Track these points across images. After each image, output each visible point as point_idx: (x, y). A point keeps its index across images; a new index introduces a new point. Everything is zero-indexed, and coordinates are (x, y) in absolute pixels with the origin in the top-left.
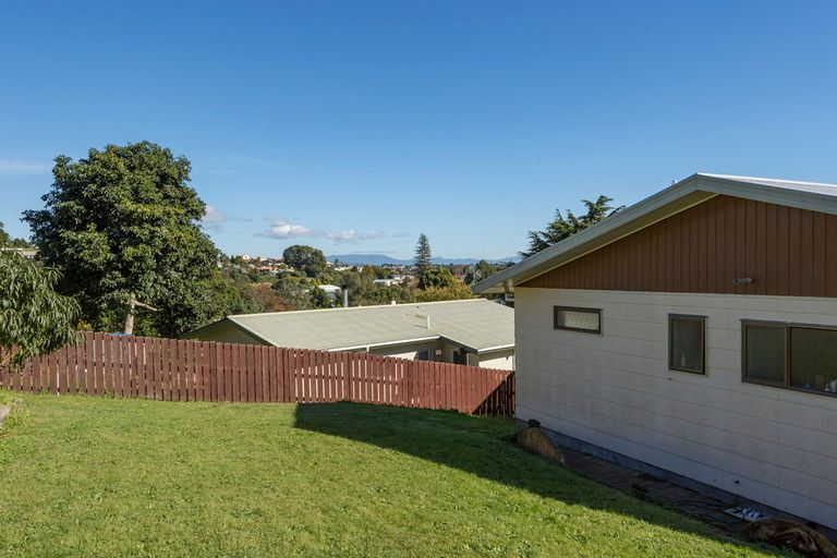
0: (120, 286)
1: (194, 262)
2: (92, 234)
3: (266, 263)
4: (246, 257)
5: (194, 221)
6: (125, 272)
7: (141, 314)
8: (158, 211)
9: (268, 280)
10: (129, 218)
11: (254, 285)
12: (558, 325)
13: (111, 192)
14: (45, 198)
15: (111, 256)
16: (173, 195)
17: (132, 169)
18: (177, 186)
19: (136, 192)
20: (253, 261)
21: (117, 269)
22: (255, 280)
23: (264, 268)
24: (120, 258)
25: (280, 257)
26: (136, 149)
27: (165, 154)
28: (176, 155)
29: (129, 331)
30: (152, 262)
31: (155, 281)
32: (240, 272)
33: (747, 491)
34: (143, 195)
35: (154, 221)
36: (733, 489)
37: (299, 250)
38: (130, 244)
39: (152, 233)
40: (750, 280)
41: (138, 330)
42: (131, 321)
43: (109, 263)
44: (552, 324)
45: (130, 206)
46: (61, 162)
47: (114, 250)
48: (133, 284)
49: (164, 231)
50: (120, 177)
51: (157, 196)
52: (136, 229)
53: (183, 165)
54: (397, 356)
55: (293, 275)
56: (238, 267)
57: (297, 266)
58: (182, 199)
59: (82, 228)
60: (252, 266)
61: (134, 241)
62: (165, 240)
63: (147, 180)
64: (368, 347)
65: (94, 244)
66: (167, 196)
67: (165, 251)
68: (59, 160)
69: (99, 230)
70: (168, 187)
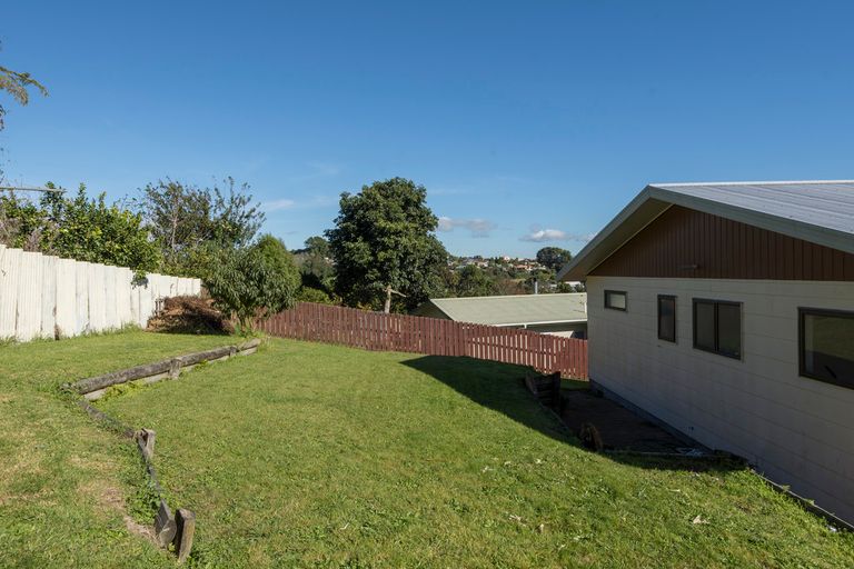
0: (377, 279)
1: (431, 261)
2: (361, 244)
3: (522, 263)
4: (507, 258)
5: (429, 232)
6: (380, 269)
7: (396, 299)
8: (400, 227)
9: (524, 276)
10: (383, 232)
11: (512, 280)
12: (607, 305)
13: (371, 215)
14: (335, 221)
15: (371, 258)
16: (414, 214)
17: (386, 197)
18: (418, 207)
19: (387, 213)
20: (512, 261)
21: (375, 267)
22: (513, 276)
23: (521, 266)
24: (376, 260)
25: (535, 258)
26: (390, 184)
27: (409, 185)
28: (417, 184)
29: (387, 311)
30: (397, 262)
31: (400, 275)
32: (501, 270)
33: (697, 435)
34: (392, 215)
35: (397, 233)
36: (690, 434)
37: (550, 251)
38: (382, 250)
39: (396, 241)
40: (695, 266)
41: (393, 309)
42: (388, 303)
43: (370, 263)
44: (603, 304)
45: (382, 223)
46: (344, 196)
47: (374, 254)
48: (385, 279)
49: (404, 240)
50: (377, 204)
51: (403, 216)
52: (386, 239)
53: (421, 193)
54: (551, 334)
55: (545, 272)
56: (500, 266)
57: (549, 265)
58: (421, 217)
59: (355, 240)
60: (512, 265)
61: (385, 248)
62: (405, 247)
63: (395, 205)
64: (525, 325)
65: (361, 249)
66: (409, 215)
67: (407, 254)
68: (342, 195)
69: (364, 241)
70: (412, 210)
